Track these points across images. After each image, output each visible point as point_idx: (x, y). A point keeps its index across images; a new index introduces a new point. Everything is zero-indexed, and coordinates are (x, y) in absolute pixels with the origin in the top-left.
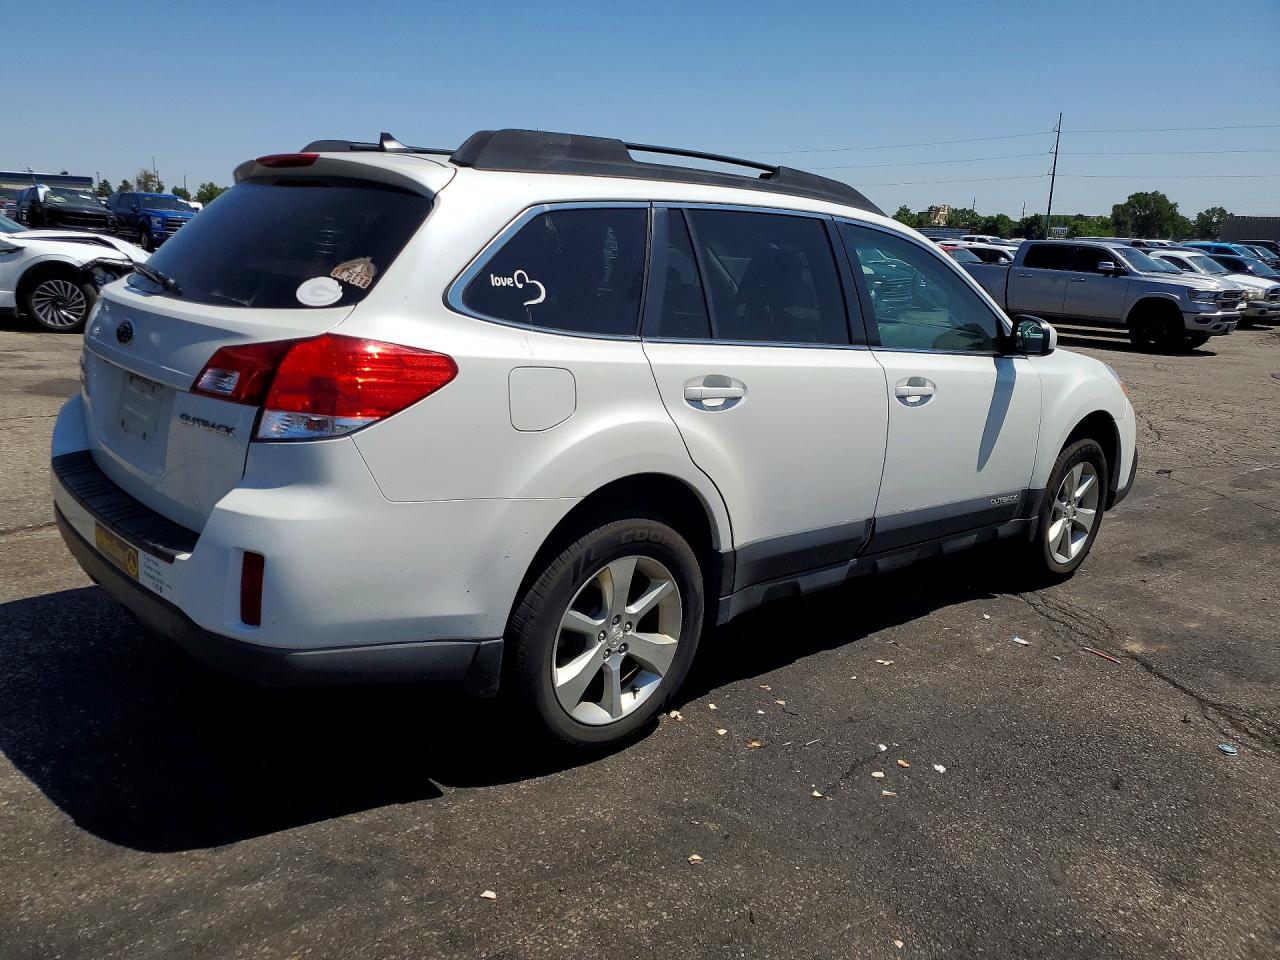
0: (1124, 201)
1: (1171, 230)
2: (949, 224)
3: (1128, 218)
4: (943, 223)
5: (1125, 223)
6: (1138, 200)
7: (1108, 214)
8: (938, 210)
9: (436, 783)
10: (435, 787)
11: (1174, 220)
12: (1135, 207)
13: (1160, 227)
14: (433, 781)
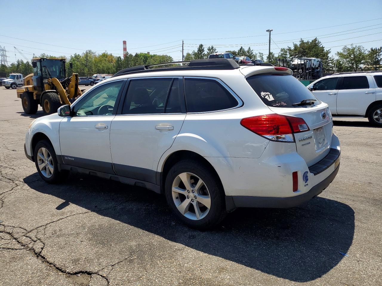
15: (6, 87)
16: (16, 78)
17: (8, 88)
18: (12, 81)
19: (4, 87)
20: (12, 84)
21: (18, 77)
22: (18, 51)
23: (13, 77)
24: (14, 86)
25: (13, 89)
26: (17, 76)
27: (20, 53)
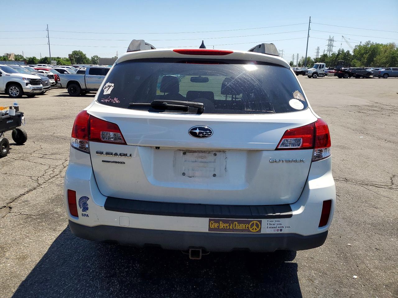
0: (71, 53)
1: (86, 62)
2: (16, 60)
3: (73, 58)
4: (13, 60)
5: (73, 60)
6: (75, 53)
7: (67, 57)
8: (10, 55)
9: (289, 262)
10: (290, 263)
11: (86, 59)
12: (74, 55)
13: (83, 61)
14: (286, 262)
15: (308, 76)
16: (319, 67)
17: (310, 77)
18: (314, 71)
19: (307, 76)
20: (314, 73)
21: (321, 67)
22: (345, 39)
23: (317, 67)
24: (315, 76)
25: (313, 78)
26: (321, 65)
27: (347, 42)
